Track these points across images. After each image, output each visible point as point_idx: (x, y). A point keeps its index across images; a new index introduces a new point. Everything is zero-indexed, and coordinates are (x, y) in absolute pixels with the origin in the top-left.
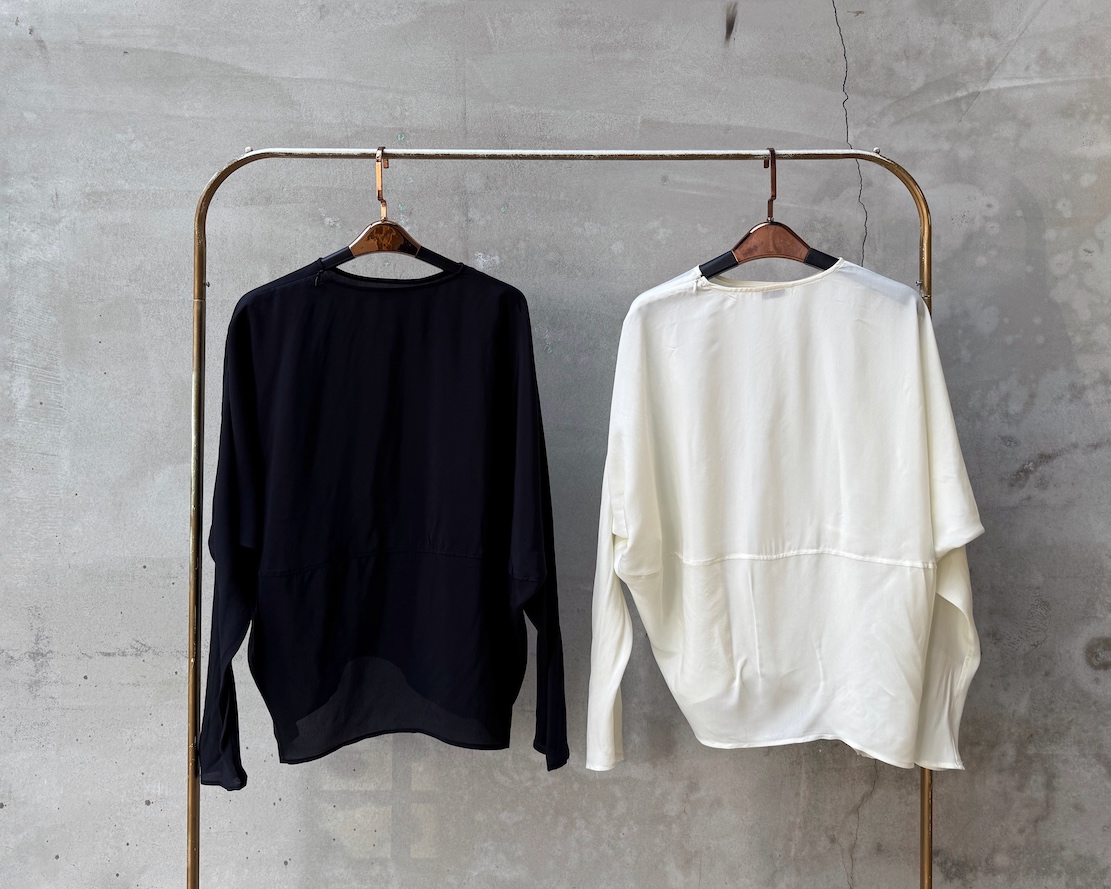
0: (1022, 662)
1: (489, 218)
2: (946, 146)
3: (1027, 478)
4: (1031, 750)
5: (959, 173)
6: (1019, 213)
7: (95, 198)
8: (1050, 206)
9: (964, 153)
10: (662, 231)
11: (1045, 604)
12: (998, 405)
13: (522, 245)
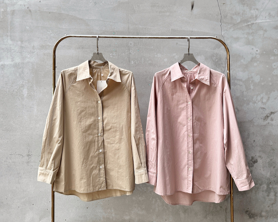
0: (268, 164)
1: (135, 53)
2: (246, 36)
3: (268, 118)
4: (271, 186)
5: (249, 43)
6: (264, 53)
7: (43, 47)
8: (272, 51)
9: (251, 38)
10: (176, 56)
11: (273, 150)
12: (260, 100)
13: (143, 59)
